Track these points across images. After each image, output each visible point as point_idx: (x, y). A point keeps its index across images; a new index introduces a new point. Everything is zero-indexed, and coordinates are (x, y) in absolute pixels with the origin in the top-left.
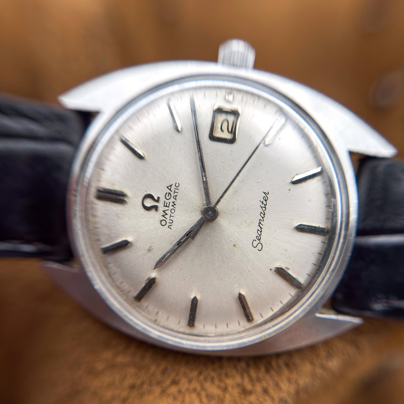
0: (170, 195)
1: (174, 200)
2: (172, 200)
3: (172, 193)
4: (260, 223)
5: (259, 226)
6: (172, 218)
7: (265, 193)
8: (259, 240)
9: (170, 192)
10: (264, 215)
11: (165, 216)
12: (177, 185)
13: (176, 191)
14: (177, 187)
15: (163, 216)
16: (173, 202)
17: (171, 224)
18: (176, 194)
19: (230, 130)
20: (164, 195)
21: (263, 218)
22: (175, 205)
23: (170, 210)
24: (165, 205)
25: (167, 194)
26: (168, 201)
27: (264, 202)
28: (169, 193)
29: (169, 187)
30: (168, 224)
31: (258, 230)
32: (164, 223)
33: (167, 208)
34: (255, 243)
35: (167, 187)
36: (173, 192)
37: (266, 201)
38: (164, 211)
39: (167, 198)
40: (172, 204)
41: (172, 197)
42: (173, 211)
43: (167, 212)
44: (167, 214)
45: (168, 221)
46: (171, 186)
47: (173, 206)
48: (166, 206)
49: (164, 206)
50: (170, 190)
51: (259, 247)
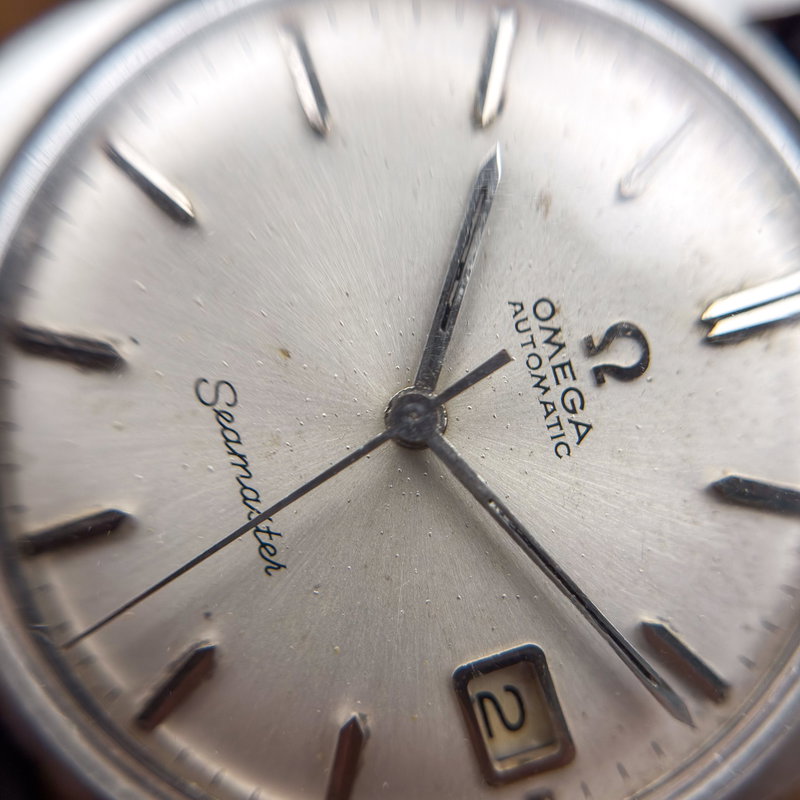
0: (570, 407)
1: (547, 398)
2: (554, 395)
3: (565, 416)
4: (244, 467)
5: (242, 457)
6: (526, 338)
7: (280, 566)
8: (219, 413)
9: (574, 417)
10: (245, 498)
11: (549, 334)
12: (562, 450)
13: (556, 431)
14: (559, 443)
15: (556, 331)
16: (547, 389)
17: (519, 317)
18: (552, 419)
19: (489, 705)
20: (585, 398)
21: (245, 487)
22: (537, 385)
23: (545, 361)
24: (567, 368)
25: (578, 404)
26: (566, 384)
27: (265, 538)
28: (574, 411)
29: (584, 431)
30: (528, 311)
31: (238, 442)
32: (544, 310)
33: (558, 360)
34: (226, 395)
35: (589, 427)
36: (564, 422)
37: (263, 545)
38: (562, 346)
39: (573, 395)
40: (550, 382)
41: (558, 404)
42: (534, 362)
43: (553, 349)
44: (548, 341)
45: (534, 323)
46: (581, 438)
47: (543, 378)
48: (562, 366)
49: (569, 363)
50: (577, 424)
51: (207, 393)
